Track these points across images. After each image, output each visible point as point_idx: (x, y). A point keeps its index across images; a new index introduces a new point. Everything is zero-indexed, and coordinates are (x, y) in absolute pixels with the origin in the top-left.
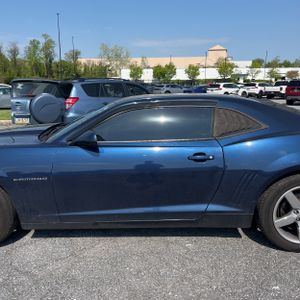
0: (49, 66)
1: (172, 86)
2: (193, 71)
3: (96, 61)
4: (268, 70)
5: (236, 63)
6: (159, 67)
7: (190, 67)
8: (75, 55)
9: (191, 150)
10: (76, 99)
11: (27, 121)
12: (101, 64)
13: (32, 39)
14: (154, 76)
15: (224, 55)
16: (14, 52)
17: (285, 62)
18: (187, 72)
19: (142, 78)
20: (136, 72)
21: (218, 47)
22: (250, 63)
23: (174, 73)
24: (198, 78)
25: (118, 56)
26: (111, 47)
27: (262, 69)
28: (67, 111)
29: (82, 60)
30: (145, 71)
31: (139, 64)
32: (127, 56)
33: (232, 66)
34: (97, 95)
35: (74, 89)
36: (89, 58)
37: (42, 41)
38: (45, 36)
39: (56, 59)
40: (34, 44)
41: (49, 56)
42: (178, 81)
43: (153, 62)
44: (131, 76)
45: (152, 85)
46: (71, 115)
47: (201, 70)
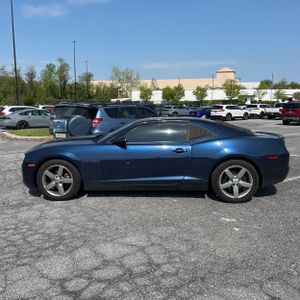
0: (63, 88)
1: (180, 108)
2: (201, 92)
3: (108, 83)
4: (274, 91)
5: (243, 84)
6: (168, 89)
7: (198, 89)
8: (88, 77)
9: (174, 148)
10: (101, 120)
11: (64, 136)
12: (112, 85)
13: (48, 63)
14: (164, 97)
15: (231, 76)
16: (31, 75)
17: (292, 83)
18: (195, 93)
19: (152, 100)
20: (146, 93)
21: (226, 69)
22: (257, 84)
23: (183, 95)
24: (206, 99)
25: (129, 78)
26: (122, 70)
27: (269, 91)
28: (94, 128)
29: (95, 82)
30: (154, 92)
31: (149, 86)
32: (138, 78)
33: (240, 88)
34: (116, 117)
35: (99, 112)
36: (101, 80)
37: (58, 65)
38: (60, 60)
39: (70, 82)
40: (50, 68)
41: (63, 79)
42: (186, 103)
43: (162, 84)
44: (141, 97)
45: (161, 106)
46: (96, 131)
47: (209, 92)
